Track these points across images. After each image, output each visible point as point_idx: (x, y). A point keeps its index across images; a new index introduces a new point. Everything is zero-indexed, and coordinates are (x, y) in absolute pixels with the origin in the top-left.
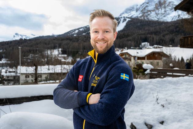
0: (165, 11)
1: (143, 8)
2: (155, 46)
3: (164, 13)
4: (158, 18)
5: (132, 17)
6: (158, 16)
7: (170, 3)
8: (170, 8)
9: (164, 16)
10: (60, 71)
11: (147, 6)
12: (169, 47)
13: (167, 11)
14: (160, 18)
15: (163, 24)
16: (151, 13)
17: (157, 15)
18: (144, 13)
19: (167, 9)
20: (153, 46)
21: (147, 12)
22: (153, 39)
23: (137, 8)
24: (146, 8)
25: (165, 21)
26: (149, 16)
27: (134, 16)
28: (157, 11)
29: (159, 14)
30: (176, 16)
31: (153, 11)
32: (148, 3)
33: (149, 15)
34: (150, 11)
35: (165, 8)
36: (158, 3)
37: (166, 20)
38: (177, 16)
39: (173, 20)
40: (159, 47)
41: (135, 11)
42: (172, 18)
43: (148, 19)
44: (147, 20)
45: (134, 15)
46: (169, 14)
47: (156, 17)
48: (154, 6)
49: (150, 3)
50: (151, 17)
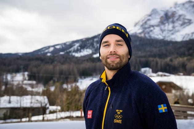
1: (144, 22)
2: (160, 73)
3: (172, 30)
4: (164, 35)
8: (181, 22)
9: (172, 34)
10: (28, 105)
11: (149, 20)
12: (179, 75)
13: (177, 26)
14: (167, 36)
15: (171, 45)
16: (154, 29)
17: (163, 32)
18: (145, 28)
20: (157, 74)
21: (149, 28)
22: (157, 63)
24: (148, 22)
25: (173, 40)
26: (151, 33)
28: (162, 27)
29: (165, 30)
31: (158, 26)
32: (150, 16)
33: (151, 31)
34: (153, 26)
35: (173, 22)
36: (164, 16)
42: (183, 37)
43: (150, 36)
46: (179, 31)
47: (160, 34)
48: (159, 20)
49: (153, 16)
50: (154, 34)
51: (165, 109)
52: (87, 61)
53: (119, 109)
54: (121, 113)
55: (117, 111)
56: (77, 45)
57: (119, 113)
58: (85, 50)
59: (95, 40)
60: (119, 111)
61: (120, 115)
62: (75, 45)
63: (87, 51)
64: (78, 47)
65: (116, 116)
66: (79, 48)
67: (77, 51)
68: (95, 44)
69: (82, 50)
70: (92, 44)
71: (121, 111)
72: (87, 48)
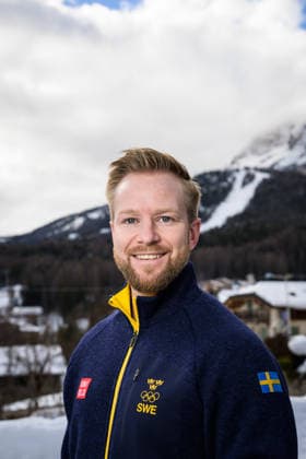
5: (276, 168)
23: (292, 137)
27: (284, 164)
41: (286, 146)
45: (283, 159)
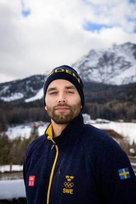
0: (113, 70)
1: (82, 63)
2: (99, 120)
3: (111, 73)
4: (103, 78)
6: (103, 76)
7: (119, 58)
8: (120, 65)
9: (112, 77)
11: (87, 61)
12: (119, 122)
13: (116, 69)
14: (106, 79)
15: (110, 89)
16: (93, 71)
17: (101, 75)
18: (83, 70)
19: (116, 67)
20: (96, 121)
21: (87, 70)
22: (96, 109)
24: (86, 64)
25: (113, 84)
26: (89, 76)
28: (101, 69)
29: (104, 73)
30: (128, 78)
31: (96, 68)
32: (88, 57)
33: (90, 73)
34: (91, 68)
35: (112, 64)
36: (103, 58)
37: (114, 82)
38: (130, 79)
39: (124, 83)
40: (105, 123)
42: (122, 80)
43: (88, 79)
44: (87, 81)
46: (118, 74)
47: (99, 77)
48: (98, 62)
49: (91, 57)
50: (92, 76)
51: (127, 175)
52: (18, 106)
53: (70, 175)
54: (72, 181)
55: (67, 177)
56: (6, 88)
57: (69, 180)
58: (16, 94)
59: (28, 82)
60: (69, 178)
61: (70, 182)
62: (3, 88)
63: (18, 95)
64: (7, 90)
65: (65, 184)
66: (9, 91)
67: (7, 95)
68: (27, 87)
69: (12, 94)
70: (24, 87)
71: (72, 177)
72: (18, 92)
